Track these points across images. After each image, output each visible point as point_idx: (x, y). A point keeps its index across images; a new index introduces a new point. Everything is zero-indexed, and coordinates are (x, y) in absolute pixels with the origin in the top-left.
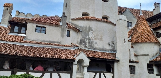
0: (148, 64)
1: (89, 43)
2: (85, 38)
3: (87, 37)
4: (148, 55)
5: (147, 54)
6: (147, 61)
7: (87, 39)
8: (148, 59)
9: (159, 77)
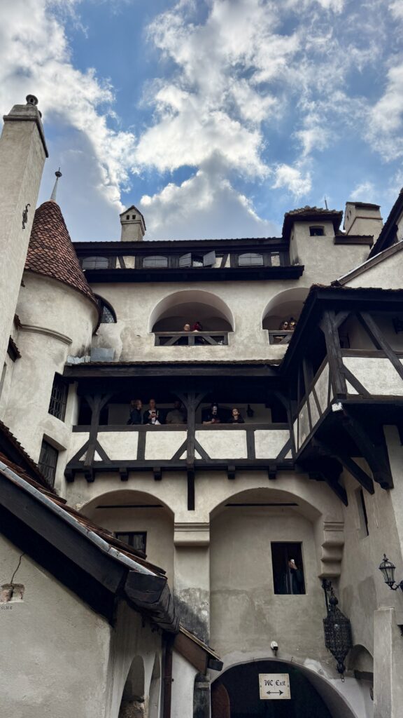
0: (57, 375)
4: (67, 341)
5: (65, 332)
6: (57, 362)
8: (62, 355)
9: (84, 437)
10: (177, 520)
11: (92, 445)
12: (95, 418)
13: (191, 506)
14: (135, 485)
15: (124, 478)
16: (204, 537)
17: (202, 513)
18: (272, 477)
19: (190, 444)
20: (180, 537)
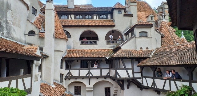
0: (61, 60)
1: (7, 28)
2: (2, 20)
3: (5, 19)
4: (62, 51)
6: (60, 57)
7: (4, 21)
8: (61, 55)
9: (68, 71)
10: (87, 87)
11: (69, 73)
12: (69, 67)
13: (89, 84)
14: (78, 80)
15: (76, 79)
16: (92, 89)
17: (92, 85)
18: (105, 78)
19: (89, 73)
20: (87, 90)
